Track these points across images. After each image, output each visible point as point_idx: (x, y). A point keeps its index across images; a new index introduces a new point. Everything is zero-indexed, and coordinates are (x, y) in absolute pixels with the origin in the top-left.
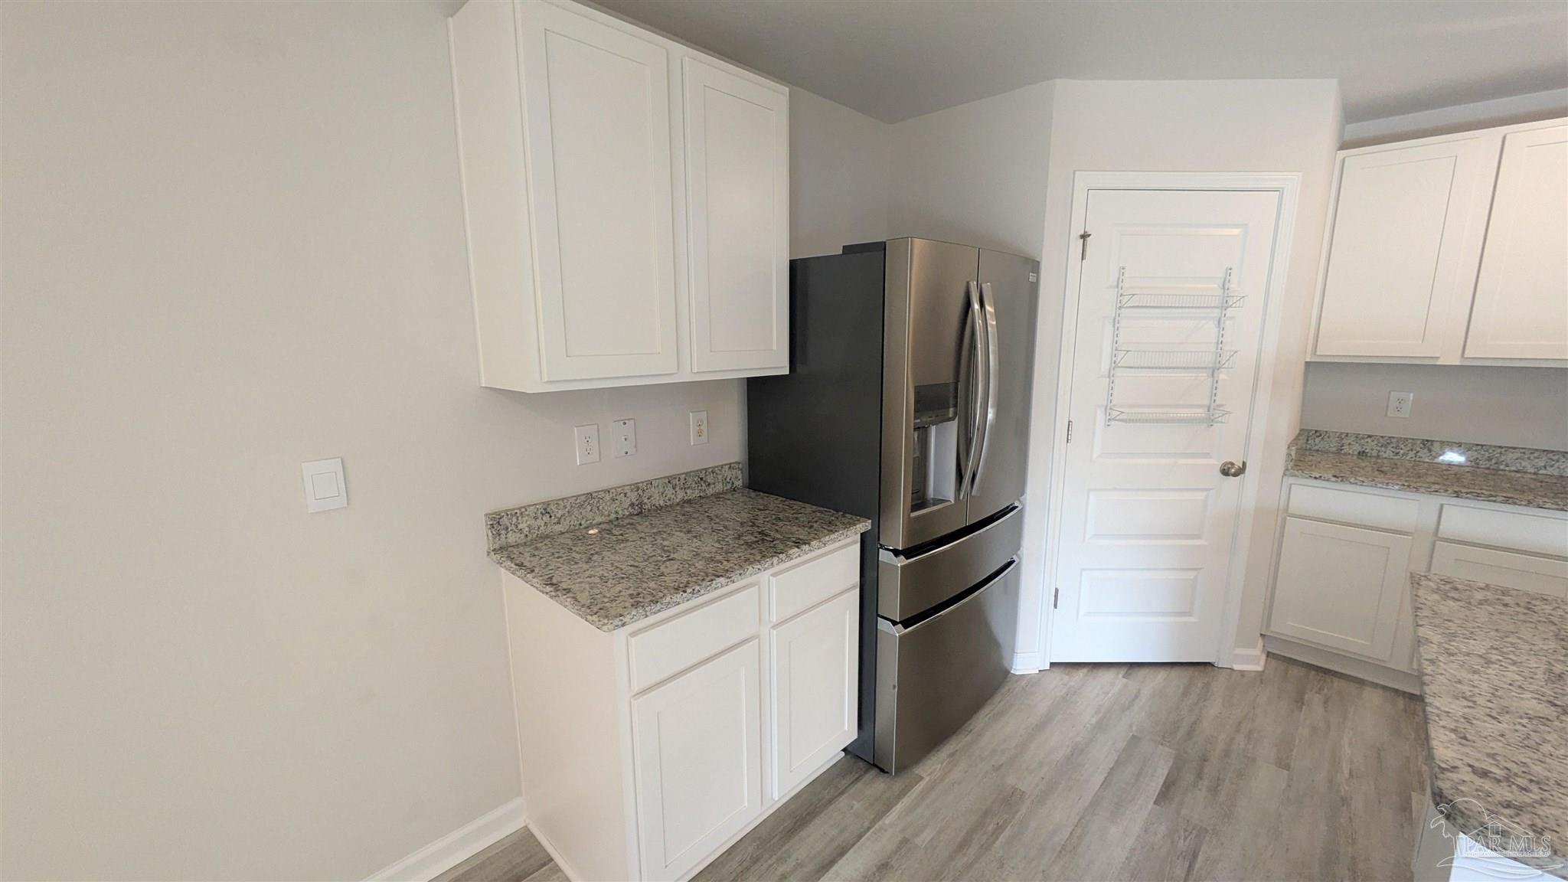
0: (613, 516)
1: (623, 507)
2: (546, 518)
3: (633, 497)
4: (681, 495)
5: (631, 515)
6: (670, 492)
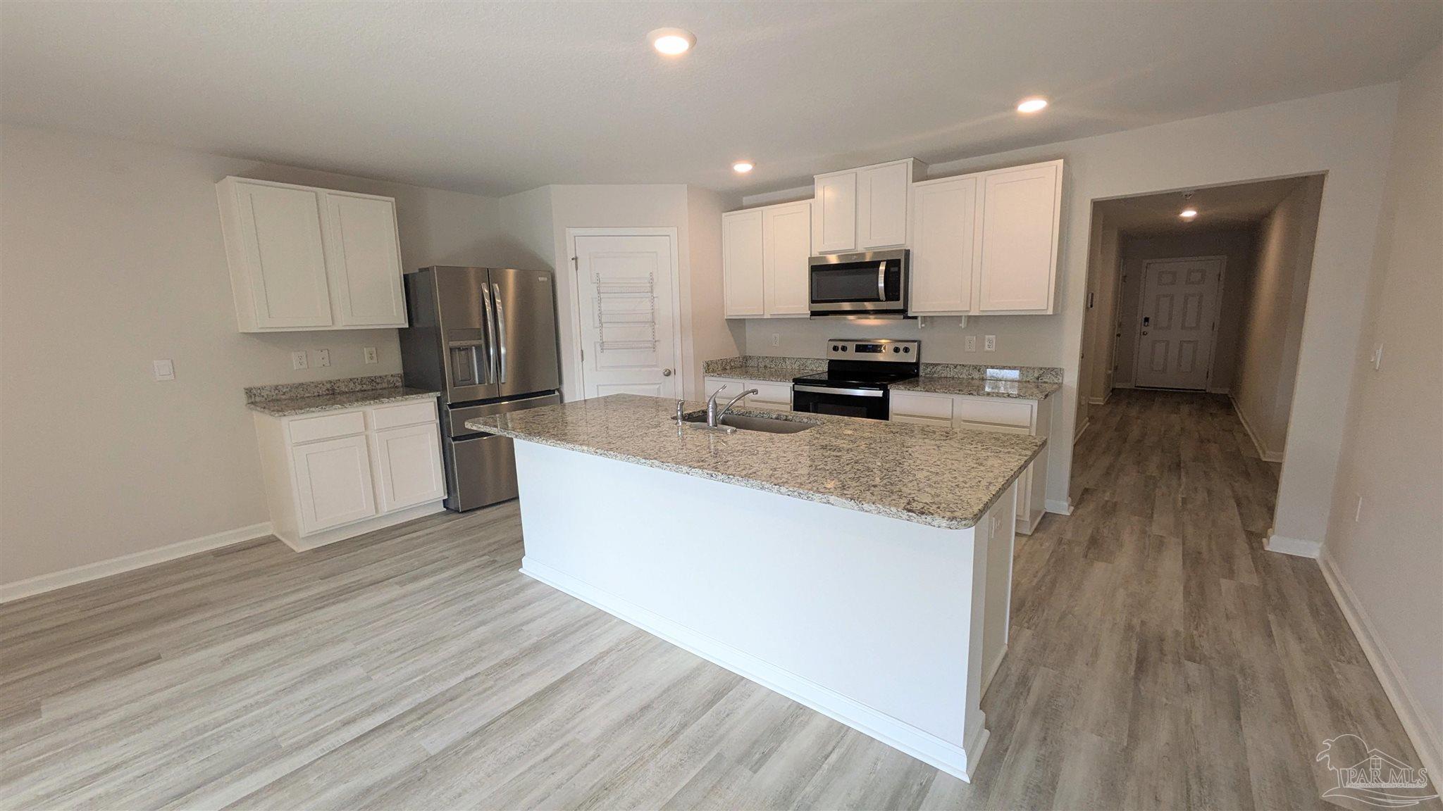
0: (316, 394)
1: (322, 391)
2: (277, 392)
3: (329, 386)
4: (359, 387)
5: (327, 395)
6: (351, 385)
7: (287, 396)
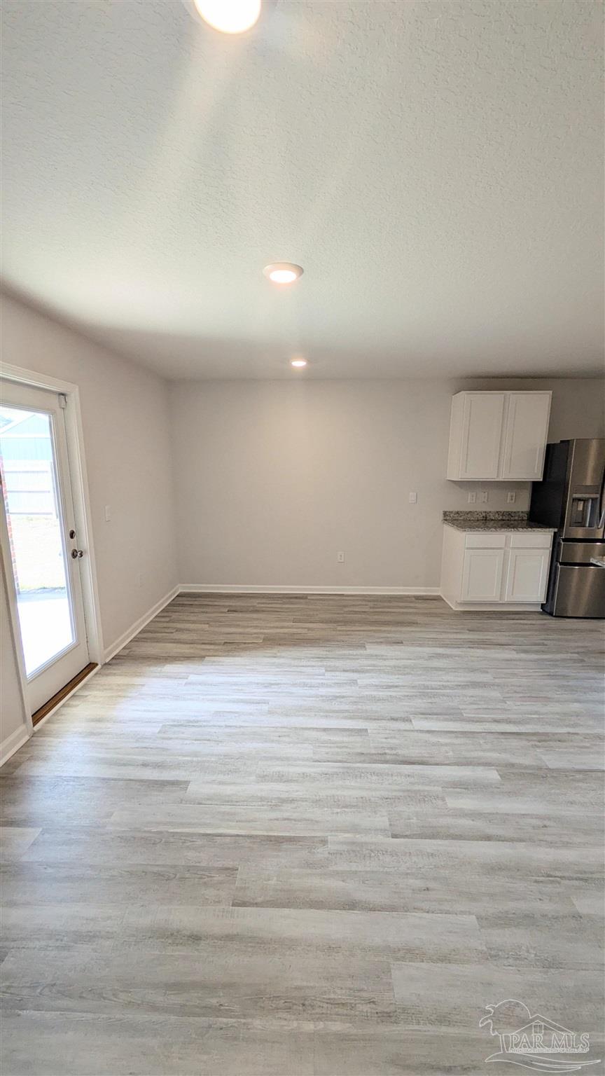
1: (481, 518)
2: (458, 515)
3: (484, 514)
4: (501, 518)
6: (497, 516)
7: (462, 518)
